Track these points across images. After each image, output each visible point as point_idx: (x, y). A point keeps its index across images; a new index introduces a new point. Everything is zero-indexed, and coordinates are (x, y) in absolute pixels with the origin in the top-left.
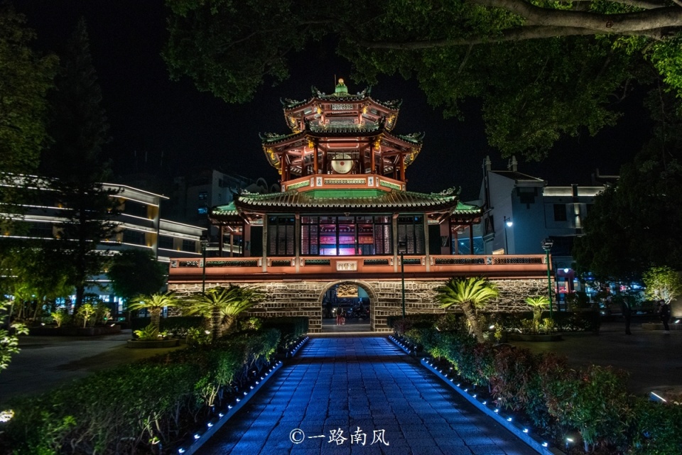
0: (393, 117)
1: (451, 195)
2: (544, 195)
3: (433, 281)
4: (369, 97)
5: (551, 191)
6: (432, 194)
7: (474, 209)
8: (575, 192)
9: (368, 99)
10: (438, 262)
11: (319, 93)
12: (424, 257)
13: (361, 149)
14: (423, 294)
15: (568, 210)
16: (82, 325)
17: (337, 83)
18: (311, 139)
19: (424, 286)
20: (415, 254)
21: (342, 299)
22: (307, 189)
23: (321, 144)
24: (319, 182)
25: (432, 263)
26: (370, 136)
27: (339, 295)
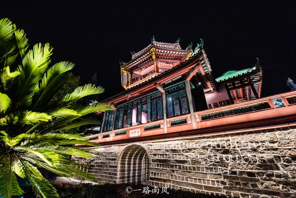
3: (200, 138)
10: (204, 118)
12: (189, 116)
14: (192, 155)
19: (192, 145)
20: (182, 114)
25: (198, 120)
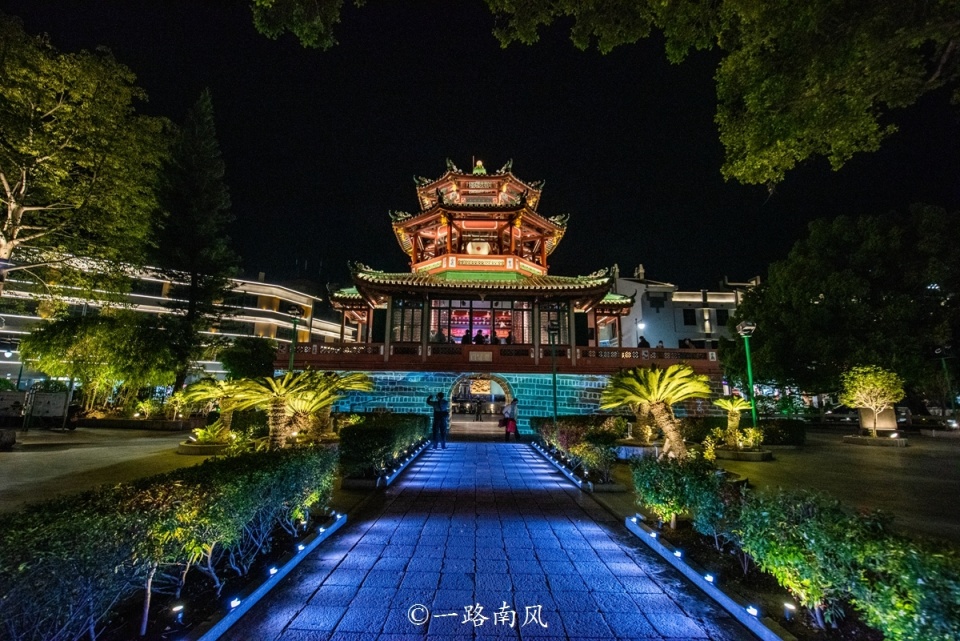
0: (535, 200)
1: (603, 277)
2: (674, 300)
4: (510, 173)
5: (680, 296)
6: (579, 277)
7: (623, 299)
8: (705, 298)
9: (508, 175)
10: (585, 355)
11: (455, 167)
13: (501, 230)
15: (698, 315)
16: (171, 418)
17: (475, 165)
18: (444, 213)
20: (559, 345)
21: (475, 395)
22: (438, 271)
23: (456, 222)
24: (452, 262)
25: (578, 356)
26: (510, 213)
27: (473, 392)
